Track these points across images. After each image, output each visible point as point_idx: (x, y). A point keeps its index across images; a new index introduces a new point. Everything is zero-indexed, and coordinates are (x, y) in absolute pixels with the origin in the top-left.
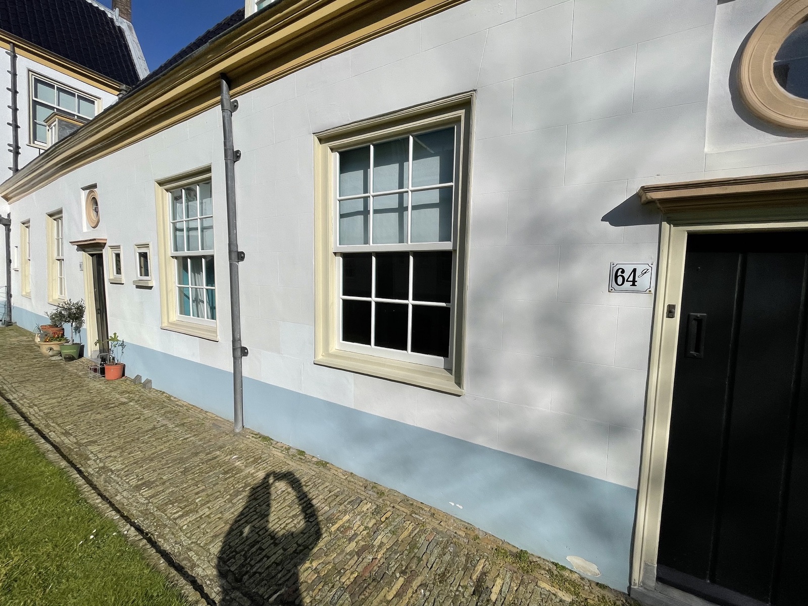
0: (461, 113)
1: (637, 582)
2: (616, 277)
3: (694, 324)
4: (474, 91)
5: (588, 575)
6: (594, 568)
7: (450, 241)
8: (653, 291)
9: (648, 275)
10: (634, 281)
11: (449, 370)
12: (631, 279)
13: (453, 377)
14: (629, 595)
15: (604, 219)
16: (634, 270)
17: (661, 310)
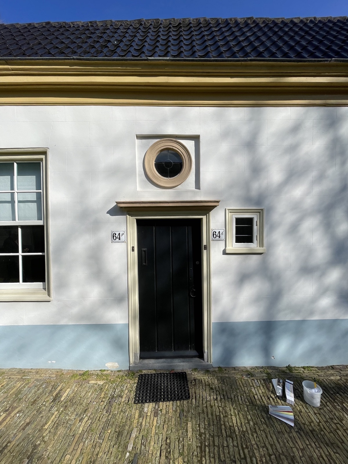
0: (43, 157)
1: (132, 363)
2: (113, 237)
3: (143, 253)
4: (48, 148)
5: (114, 369)
6: (116, 364)
7: (42, 220)
8: (126, 242)
9: (124, 235)
10: (119, 238)
11: (45, 289)
12: (118, 237)
13: (47, 292)
14: (129, 370)
15: (108, 213)
16: (119, 234)
17: (130, 249)
